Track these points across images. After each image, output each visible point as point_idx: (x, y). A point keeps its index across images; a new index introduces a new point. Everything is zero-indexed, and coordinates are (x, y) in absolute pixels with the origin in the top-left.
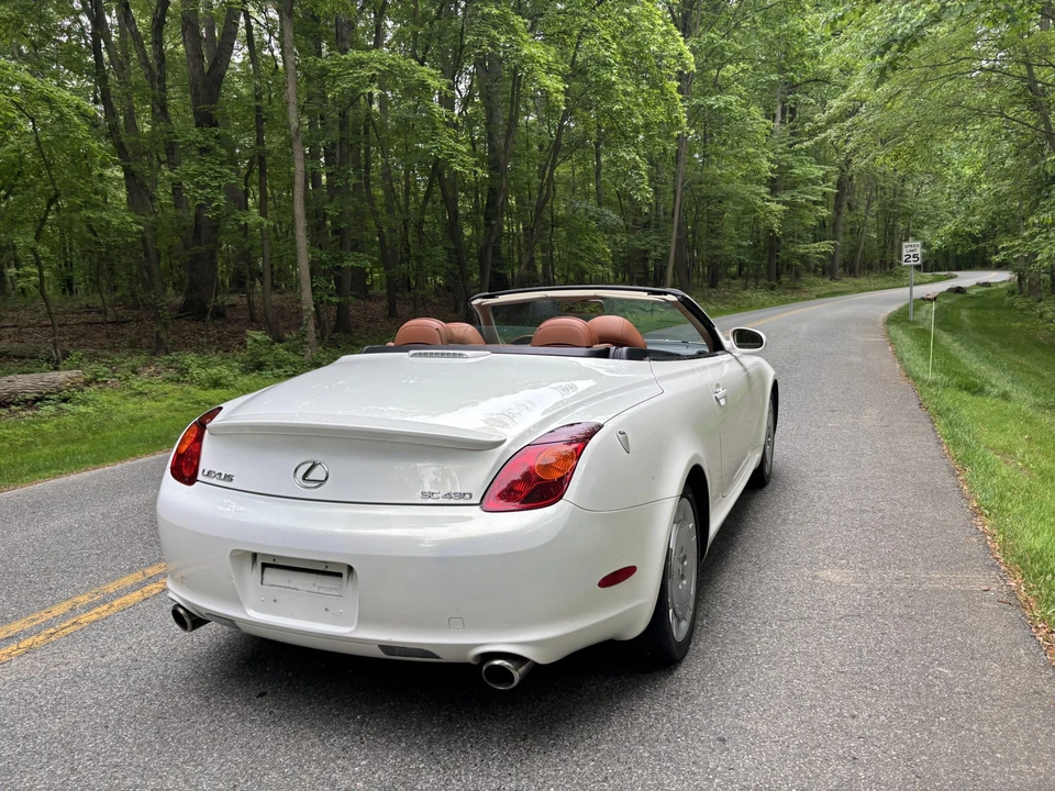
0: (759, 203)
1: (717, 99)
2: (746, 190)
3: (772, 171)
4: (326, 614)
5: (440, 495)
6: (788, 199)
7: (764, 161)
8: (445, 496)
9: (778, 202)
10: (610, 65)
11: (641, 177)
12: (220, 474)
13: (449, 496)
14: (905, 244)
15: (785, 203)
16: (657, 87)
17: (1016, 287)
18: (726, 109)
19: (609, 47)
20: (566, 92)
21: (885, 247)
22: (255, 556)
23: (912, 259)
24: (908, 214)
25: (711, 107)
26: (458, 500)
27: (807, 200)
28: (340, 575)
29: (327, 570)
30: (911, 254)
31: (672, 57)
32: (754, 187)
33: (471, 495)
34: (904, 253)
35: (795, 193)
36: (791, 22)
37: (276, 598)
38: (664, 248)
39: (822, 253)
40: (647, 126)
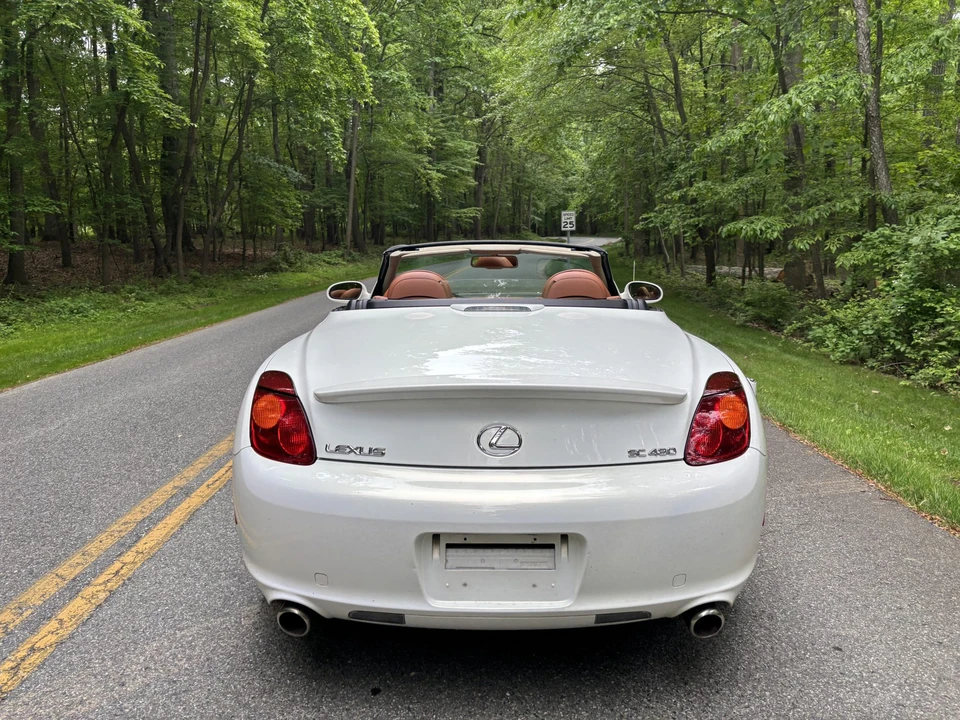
0: (422, 171)
1: (391, 74)
2: (412, 157)
3: (432, 142)
4: (534, 590)
5: (646, 453)
6: (444, 169)
7: (424, 133)
8: (651, 454)
9: (438, 171)
10: (306, 29)
11: (336, 139)
12: (361, 449)
13: (654, 452)
14: (563, 213)
15: (443, 172)
16: (346, 57)
17: (624, 250)
18: (398, 83)
19: (305, 12)
20: (267, 50)
21: (514, 214)
22: (436, 537)
23: (568, 225)
24: (531, 187)
25: (385, 80)
26: (662, 455)
27: (460, 171)
28: (552, 546)
29: (536, 542)
30: (568, 221)
31: (359, 29)
32: (418, 157)
33: (675, 450)
34: (563, 220)
35: (449, 164)
36: (450, 14)
37: (464, 581)
38: (343, 207)
39: (470, 218)
40: (338, 91)
